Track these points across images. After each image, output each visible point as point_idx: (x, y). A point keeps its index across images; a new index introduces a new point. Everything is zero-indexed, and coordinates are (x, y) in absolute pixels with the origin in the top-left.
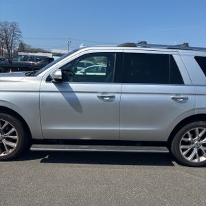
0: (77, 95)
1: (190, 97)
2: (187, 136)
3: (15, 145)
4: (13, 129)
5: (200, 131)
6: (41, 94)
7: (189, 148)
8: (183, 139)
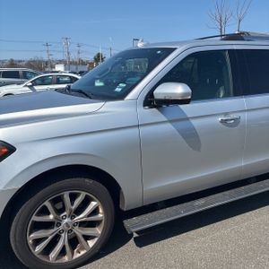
6: (141, 129)
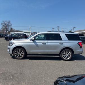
0: (38, 43)
1: (64, 43)
2: (64, 53)
3: (23, 56)
4: (23, 52)
5: (67, 52)
7: (65, 56)
8: (63, 54)
